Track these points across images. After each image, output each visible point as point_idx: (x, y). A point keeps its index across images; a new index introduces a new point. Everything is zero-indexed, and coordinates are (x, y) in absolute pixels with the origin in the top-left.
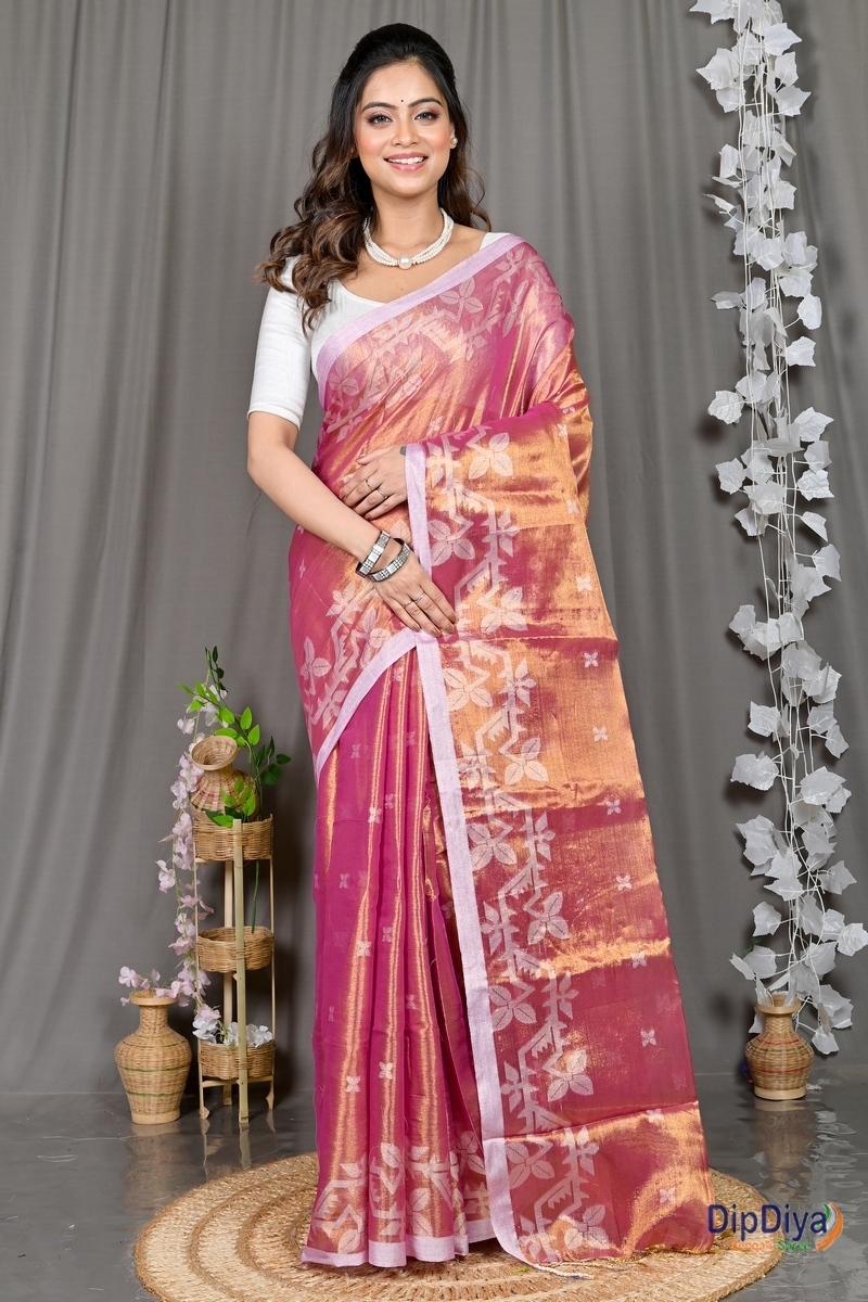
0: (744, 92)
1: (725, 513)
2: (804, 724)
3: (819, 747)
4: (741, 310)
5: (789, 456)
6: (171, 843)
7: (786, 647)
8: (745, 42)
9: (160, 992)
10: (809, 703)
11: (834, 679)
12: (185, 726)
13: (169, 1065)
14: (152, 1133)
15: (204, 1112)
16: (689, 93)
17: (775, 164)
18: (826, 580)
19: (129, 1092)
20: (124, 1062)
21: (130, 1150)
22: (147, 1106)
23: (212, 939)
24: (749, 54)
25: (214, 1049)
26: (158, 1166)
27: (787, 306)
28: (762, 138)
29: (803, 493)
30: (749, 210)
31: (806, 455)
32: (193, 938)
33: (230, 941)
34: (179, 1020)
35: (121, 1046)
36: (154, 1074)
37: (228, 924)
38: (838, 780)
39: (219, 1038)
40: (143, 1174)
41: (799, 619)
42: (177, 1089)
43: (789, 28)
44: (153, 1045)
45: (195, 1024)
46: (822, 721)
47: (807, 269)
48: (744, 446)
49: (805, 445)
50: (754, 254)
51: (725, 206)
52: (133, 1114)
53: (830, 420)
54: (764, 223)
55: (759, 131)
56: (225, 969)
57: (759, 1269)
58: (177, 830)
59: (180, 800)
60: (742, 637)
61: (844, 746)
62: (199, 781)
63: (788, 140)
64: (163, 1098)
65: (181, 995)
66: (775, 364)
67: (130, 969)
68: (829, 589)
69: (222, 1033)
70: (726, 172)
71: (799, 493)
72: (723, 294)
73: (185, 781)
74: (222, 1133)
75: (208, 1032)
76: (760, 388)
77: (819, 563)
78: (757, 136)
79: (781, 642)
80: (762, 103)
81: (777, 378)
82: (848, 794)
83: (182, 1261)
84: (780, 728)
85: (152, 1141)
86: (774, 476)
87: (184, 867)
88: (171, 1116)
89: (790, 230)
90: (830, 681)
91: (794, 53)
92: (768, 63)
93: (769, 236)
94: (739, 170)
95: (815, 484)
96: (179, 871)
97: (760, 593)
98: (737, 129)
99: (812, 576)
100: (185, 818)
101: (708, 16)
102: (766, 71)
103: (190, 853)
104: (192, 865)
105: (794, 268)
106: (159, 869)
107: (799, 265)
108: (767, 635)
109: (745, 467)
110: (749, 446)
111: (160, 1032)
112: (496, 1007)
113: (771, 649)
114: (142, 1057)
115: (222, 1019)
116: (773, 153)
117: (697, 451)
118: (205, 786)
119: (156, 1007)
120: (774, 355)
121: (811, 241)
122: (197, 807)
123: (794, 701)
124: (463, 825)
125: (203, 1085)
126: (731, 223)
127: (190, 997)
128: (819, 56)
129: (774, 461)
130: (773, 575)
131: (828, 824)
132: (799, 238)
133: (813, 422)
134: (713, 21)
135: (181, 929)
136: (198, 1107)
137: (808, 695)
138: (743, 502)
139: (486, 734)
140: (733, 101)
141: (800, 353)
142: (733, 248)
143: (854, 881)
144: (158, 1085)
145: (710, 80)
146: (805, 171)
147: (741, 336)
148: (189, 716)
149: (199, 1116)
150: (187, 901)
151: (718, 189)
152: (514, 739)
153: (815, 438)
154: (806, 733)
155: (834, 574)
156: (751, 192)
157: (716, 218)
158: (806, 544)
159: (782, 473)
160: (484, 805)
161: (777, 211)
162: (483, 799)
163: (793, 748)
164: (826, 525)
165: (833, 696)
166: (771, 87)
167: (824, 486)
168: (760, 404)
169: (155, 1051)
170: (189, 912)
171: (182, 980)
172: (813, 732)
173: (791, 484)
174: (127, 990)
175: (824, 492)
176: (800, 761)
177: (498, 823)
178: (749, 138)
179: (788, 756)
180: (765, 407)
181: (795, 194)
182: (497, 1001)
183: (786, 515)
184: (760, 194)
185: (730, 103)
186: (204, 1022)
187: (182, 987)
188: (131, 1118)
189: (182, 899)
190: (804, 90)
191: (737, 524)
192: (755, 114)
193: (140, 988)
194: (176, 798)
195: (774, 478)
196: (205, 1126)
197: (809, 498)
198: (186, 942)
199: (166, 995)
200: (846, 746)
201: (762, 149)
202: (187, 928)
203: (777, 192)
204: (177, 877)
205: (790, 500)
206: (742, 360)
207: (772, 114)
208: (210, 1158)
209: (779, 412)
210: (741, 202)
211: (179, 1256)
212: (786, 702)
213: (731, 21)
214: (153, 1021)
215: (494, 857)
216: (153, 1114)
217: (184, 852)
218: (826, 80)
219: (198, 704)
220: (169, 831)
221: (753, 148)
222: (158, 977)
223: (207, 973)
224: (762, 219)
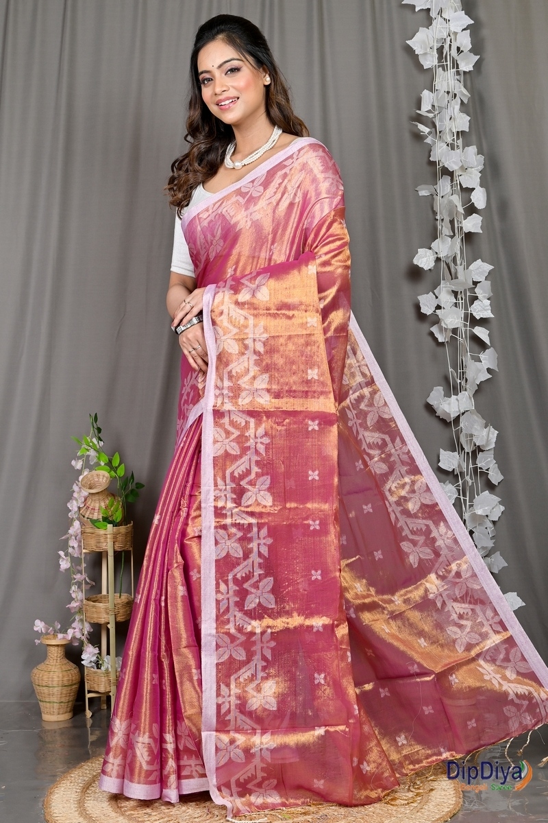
0: (437, 56)
1: (424, 327)
2: (474, 463)
3: (484, 478)
4: (435, 196)
5: (465, 290)
6: (67, 540)
7: (463, 414)
8: (438, 23)
9: (60, 636)
10: (478, 450)
11: (493, 434)
12: (76, 464)
13: (66, 683)
14: (55, 727)
15: (89, 714)
16: (401, 56)
17: (457, 102)
18: (489, 370)
19: (40, 701)
20: (37, 681)
21: (41, 738)
22: (52, 709)
23: (94, 602)
24: (440, 31)
25: (95, 673)
26: (58, 747)
27: (464, 194)
28: (448, 85)
29: (474, 314)
30: (440, 132)
31: (476, 290)
32: (82, 601)
33: (105, 603)
34: (73, 654)
35: (35, 671)
36: (56, 689)
37: (104, 592)
38: (495, 499)
39: (98, 666)
40: (49, 753)
41: (471, 396)
42: (71, 699)
43: (466, 14)
44: (56, 670)
45: (83, 657)
46: (486, 461)
47: (477, 170)
48: (436, 284)
49: (475, 283)
50: (443, 160)
51: (424, 129)
52: (43, 715)
53: (492, 267)
54: (449, 140)
55: (446, 81)
56: (102, 621)
57: (446, 815)
58: (71, 531)
59: (73, 512)
60: (435, 407)
61: (501, 477)
62: (85, 500)
63: (465, 87)
64: (62, 704)
65: (74, 638)
66: (456, 231)
67: (41, 621)
68: (490, 376)
69: (100, 662)
70: (426, 107)
71: (471, 314)
72: (423, 186)
73: (77, 500)
74: (100, 727)
75: (91, 662)
76: (446, 246)
77: (485, 359)
78: (445, 84)
79: (460, 411)
80: (449, 63)
81: (458, 239)
82: (502, 508)
83: (74, 809)
84: (459, 466)
85: (55, 732)
86: (456, 303)
87: (75, 556)
88: (67, 716)
89: (466, 144)
90: (491, 435)
91: (469, 31)
92: (452, 37)
93: (453, 148)
94: (433, 106)
95: (482, 309)
96: (73, 558)
97: (446, 379)
98: (432, 80)
99: (479, 368)
100: (77, 524)
101: (414, 7)
102: (451, 42)
103: (80, 546)
104: (81, 554)
105: (469, 169)
106: (60, 556)
107: (472, 168)
108: (450, 406)
109: (437, 297)
110: (440, 284)
111: (60, 662)
112: (220, 647)
113: (453, 415)
114: (48, 678)
115: (100, 654)
116: (455, 95)
117: (406, 288)
118: (89, 503)
119: (58, 646)
120: (456, 226)
121: (480, 152)
122: (84, 517)
123: (468, 449)
124: (212, 530)
125: (88, 696)
126: (429, 140)
127: (80, 639)
128: (485, 32)
129: (455, 293)
130: (455, 368)
131: (490, 528)
132: (472, 150)
133: (480, 269)
134: (417, 9)
135: (74, 595)
136: (85, 710)
137: (477, 444)
138: (436, 320)
139: (233, 472)
140: (429, 61)
141: (472, 224)
142: (430, 156)
143: (506, 565)
144: (59, 696)
145: (415, 48)
146: (476, 106)
147: (435, 213)
148: (79, 458)
149: (85, 716)
150: (78, 577)
151: (420, 119)
152: (253, 476)
153: (482, 279)
154: (475, 469)
155: (493, 366)
156: (441, 120)
157: (418, 137)
158: (476, 348)
159: (460, 301)
160: (226, 518)
161: (458, 132)
162: (226, 514)
163: (468, 478)
164: (489, 335)
165: (493, 446)
166: (454, 52)
167: (488, 310)
168: (447, 257)
169: (57, 674)
170: (79, 584)
171: (75, 628)
172: (480, 468)
173: (466, 309)
174: (39, 635)
175: (488, 314)
176: (472, 488)
177: (233, 530)
178: (440, 85)
179: (464, 484)
180: (450, 259)
181: (469, 121)
182: (221, 643)
183: (463, 329)
184: (447, 122)
185: (428, 63)
186: (89, 654)
187: (74, 632)
188: (41, 717)
189: (75, 576)
190: (475, 54)
191: (432, 334)
192: (444, 70)
193: (47, 634)
194: (70, 511)
195: (456, 305)
196: (89, 723)
197: (478, 318)
198: (77, 604)
199: (64, 638)
200: (502, 478)
201: (448, 93)
202: (78, 595)
203: (458, 120)
204: (72, 562)
205: (466, 320)
206: (435, 228)
207: (455, 70)
208: (92, 743)
209: (458, 262)
210: (435, 126)
211: (72, 806)
212: (463, 449)
213: (428, 10)
214: (55, 655)
215: (228, 551)
216: (55, 714)
217: (76, 545)
218: (489, 47)
219: (84, 450)
220: (66, 532)
221: (442, 92)
222: (59, 626)
223: (90, 623)
224: (448, 137)
